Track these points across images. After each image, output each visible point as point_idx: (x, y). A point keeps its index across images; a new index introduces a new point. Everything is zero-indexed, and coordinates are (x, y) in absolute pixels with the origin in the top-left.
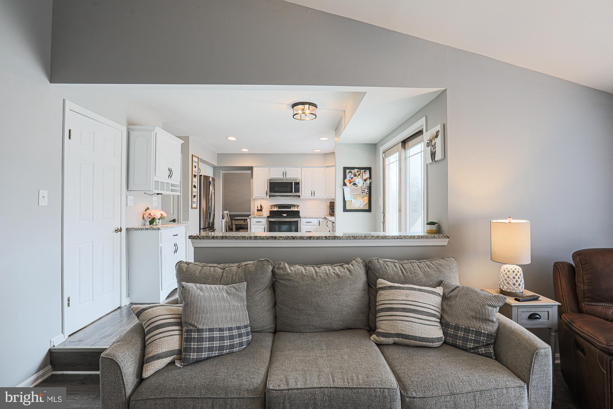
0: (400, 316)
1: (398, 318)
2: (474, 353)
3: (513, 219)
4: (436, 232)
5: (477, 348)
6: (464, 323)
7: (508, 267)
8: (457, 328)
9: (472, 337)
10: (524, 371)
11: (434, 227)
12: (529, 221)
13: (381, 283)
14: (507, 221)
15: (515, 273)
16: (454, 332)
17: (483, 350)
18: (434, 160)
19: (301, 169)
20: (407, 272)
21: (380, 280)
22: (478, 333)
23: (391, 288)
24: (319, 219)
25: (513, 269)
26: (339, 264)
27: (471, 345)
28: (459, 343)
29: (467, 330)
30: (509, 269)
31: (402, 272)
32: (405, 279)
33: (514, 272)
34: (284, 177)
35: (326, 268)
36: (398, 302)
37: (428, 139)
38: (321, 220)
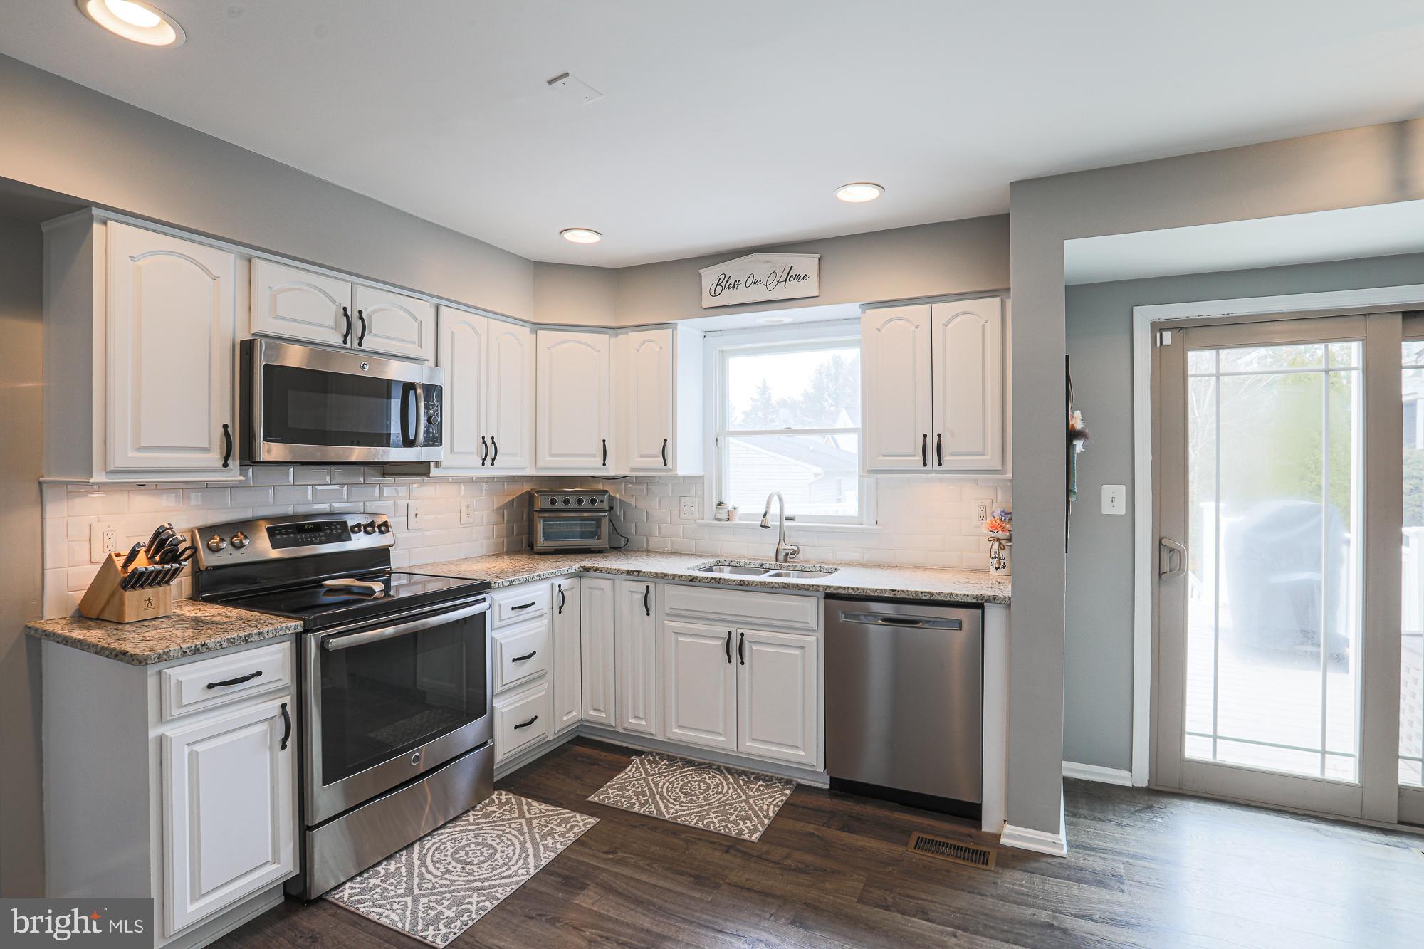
19: (433, 311)
24: (557, 582)
34: (349, 345)
38: (565, 583)
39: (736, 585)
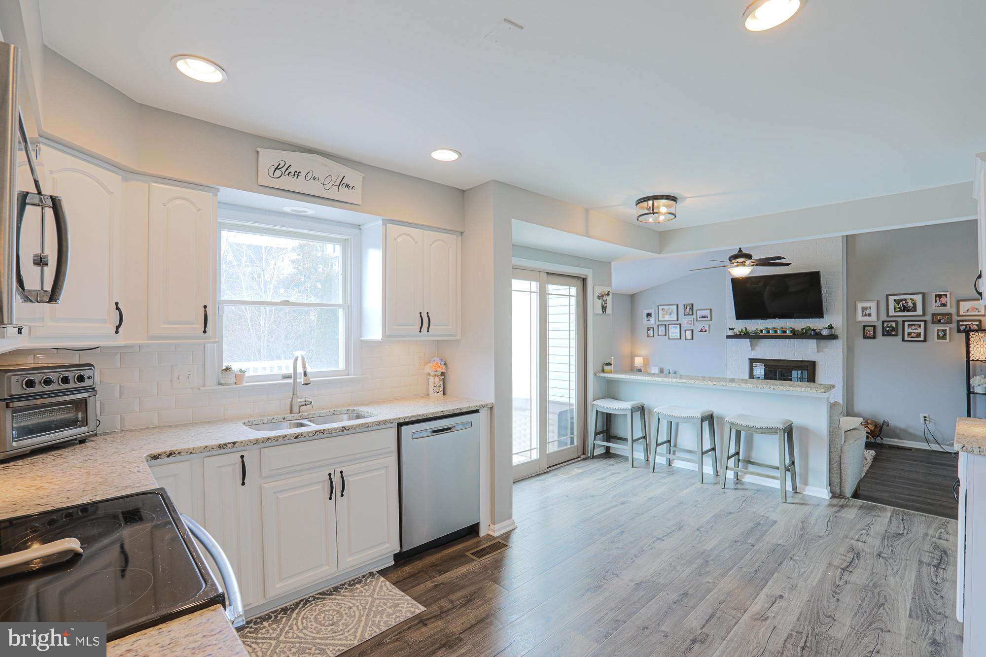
39: (339, 432)
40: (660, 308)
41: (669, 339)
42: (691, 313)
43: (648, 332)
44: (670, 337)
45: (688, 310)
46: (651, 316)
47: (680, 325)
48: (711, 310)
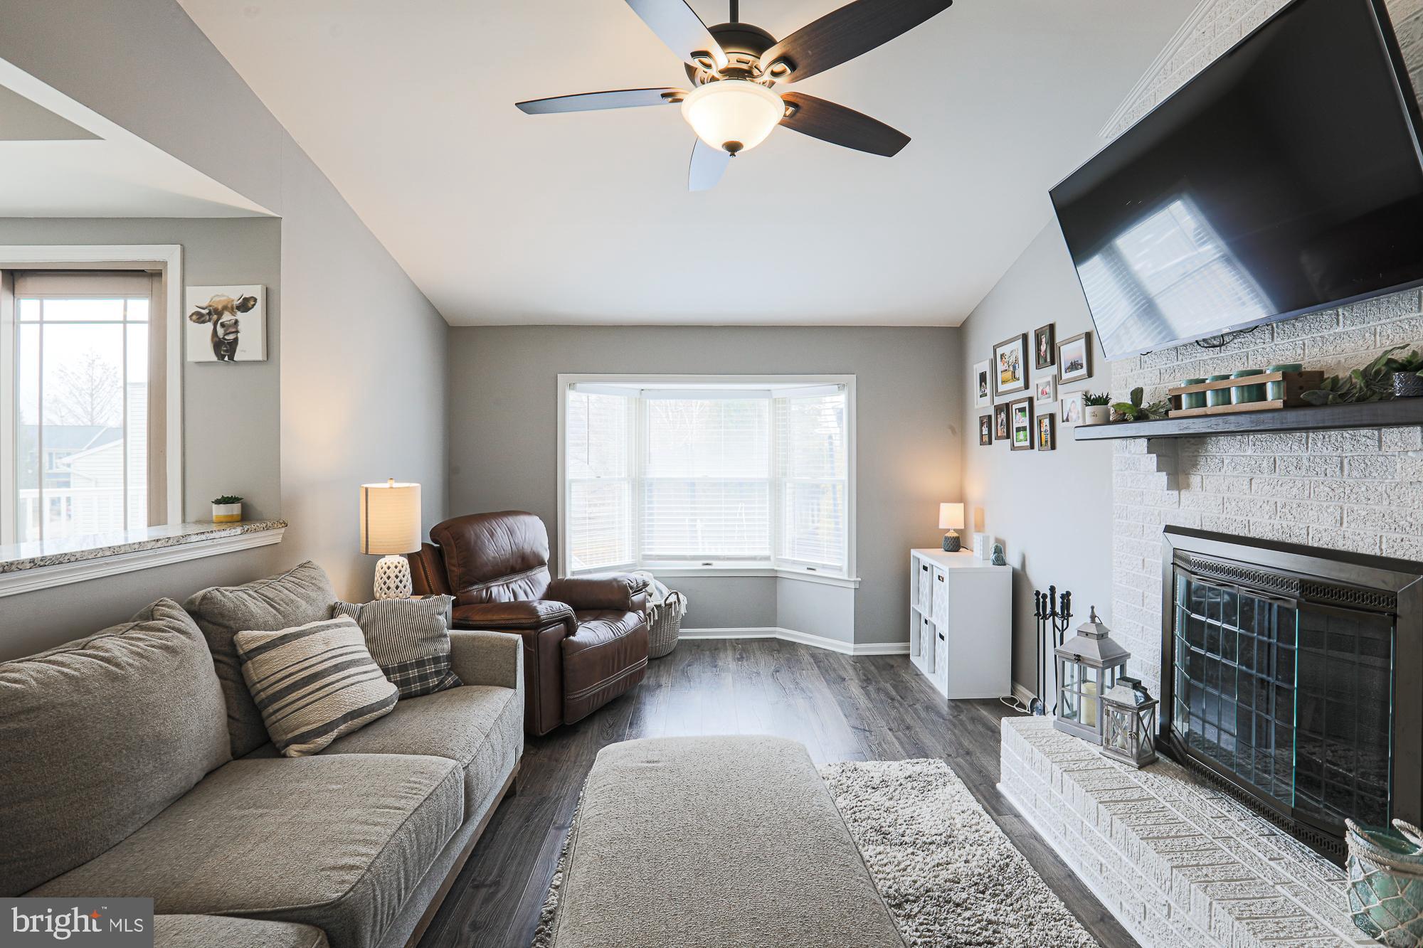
0: (338, 681)
1: (337, 686)
2: (438, 691)
3: (397, 481)
4: (239, 518)
5: (442, 682)
6: (410, 656)
7: (387, 561)
8: (403, 668)
9: (430, 669)
10: (507, 676)
11: (235, 509)
12: (418, 485)
13: (254, 639)
14: (387, 485)
15: (398, 569)
16: (400, 676)
17: (450, 681)
18: (231, 358)
20: (279, 604)
21: (244, 635)
22: (436, 660)
23: (284, 639)
25: (396, 563)
26: (132, 624)
27: (434, 681)
28: (416, 687)
29: (420, 663)
30: (388, 564)
31: (271, 606)
32: (283, 616)
33: (396, 567)
35: (113, 644)
36: (319, 659)
37: (204, 305)
40: (999, 351)
41: (1013, 448)
42: (1049, 360)
43: (981, 431)
44: (1016, 444)
45: (1043, 347)
46: (986, 384)
47: (1031, 400)
48: (1088, 337)
